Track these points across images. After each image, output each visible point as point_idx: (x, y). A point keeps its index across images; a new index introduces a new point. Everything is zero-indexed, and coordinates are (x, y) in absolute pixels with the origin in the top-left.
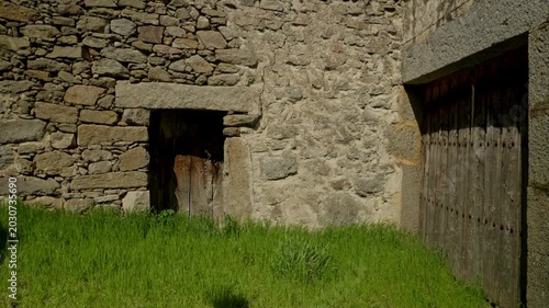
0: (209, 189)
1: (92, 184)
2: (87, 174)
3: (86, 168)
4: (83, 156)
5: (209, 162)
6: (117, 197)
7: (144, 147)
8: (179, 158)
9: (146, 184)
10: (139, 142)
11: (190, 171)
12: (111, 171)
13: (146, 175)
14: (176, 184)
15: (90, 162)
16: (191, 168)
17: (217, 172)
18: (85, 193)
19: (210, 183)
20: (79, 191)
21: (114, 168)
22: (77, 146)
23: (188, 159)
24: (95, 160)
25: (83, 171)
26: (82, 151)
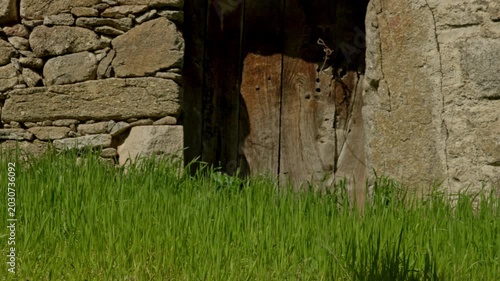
0: (327, 141)
1: (50, 106)
2: (40, 83)
3: (39, 70)
4: (32, 41)
5: (326, 74)
6: (105, 139)
7: (172, 19)
8: (254, 61)
9: (174, 107)
10: (160, 8)
11: (280, 93)
12: (94, 75)
13: (175, 87)
14: (246, 128)
15: (46, 56)
16: (283, 88)
17: (347, 99)
18: (34, 130)
19: (328, 125)
20: (22, 125)
21: (102, 69)
22: (18, 20)
23: (275, 64)
24: (58, 49)
25: (30, 76)
26: (30, 29)
